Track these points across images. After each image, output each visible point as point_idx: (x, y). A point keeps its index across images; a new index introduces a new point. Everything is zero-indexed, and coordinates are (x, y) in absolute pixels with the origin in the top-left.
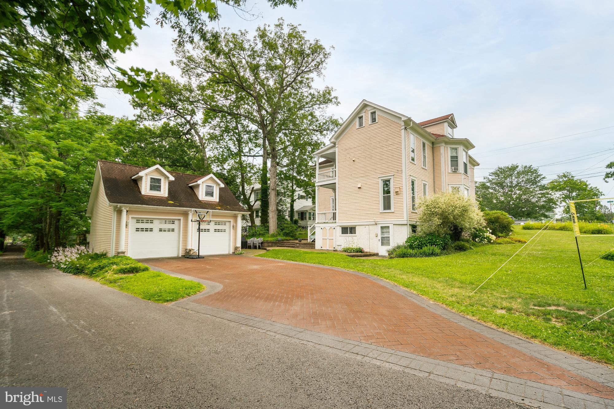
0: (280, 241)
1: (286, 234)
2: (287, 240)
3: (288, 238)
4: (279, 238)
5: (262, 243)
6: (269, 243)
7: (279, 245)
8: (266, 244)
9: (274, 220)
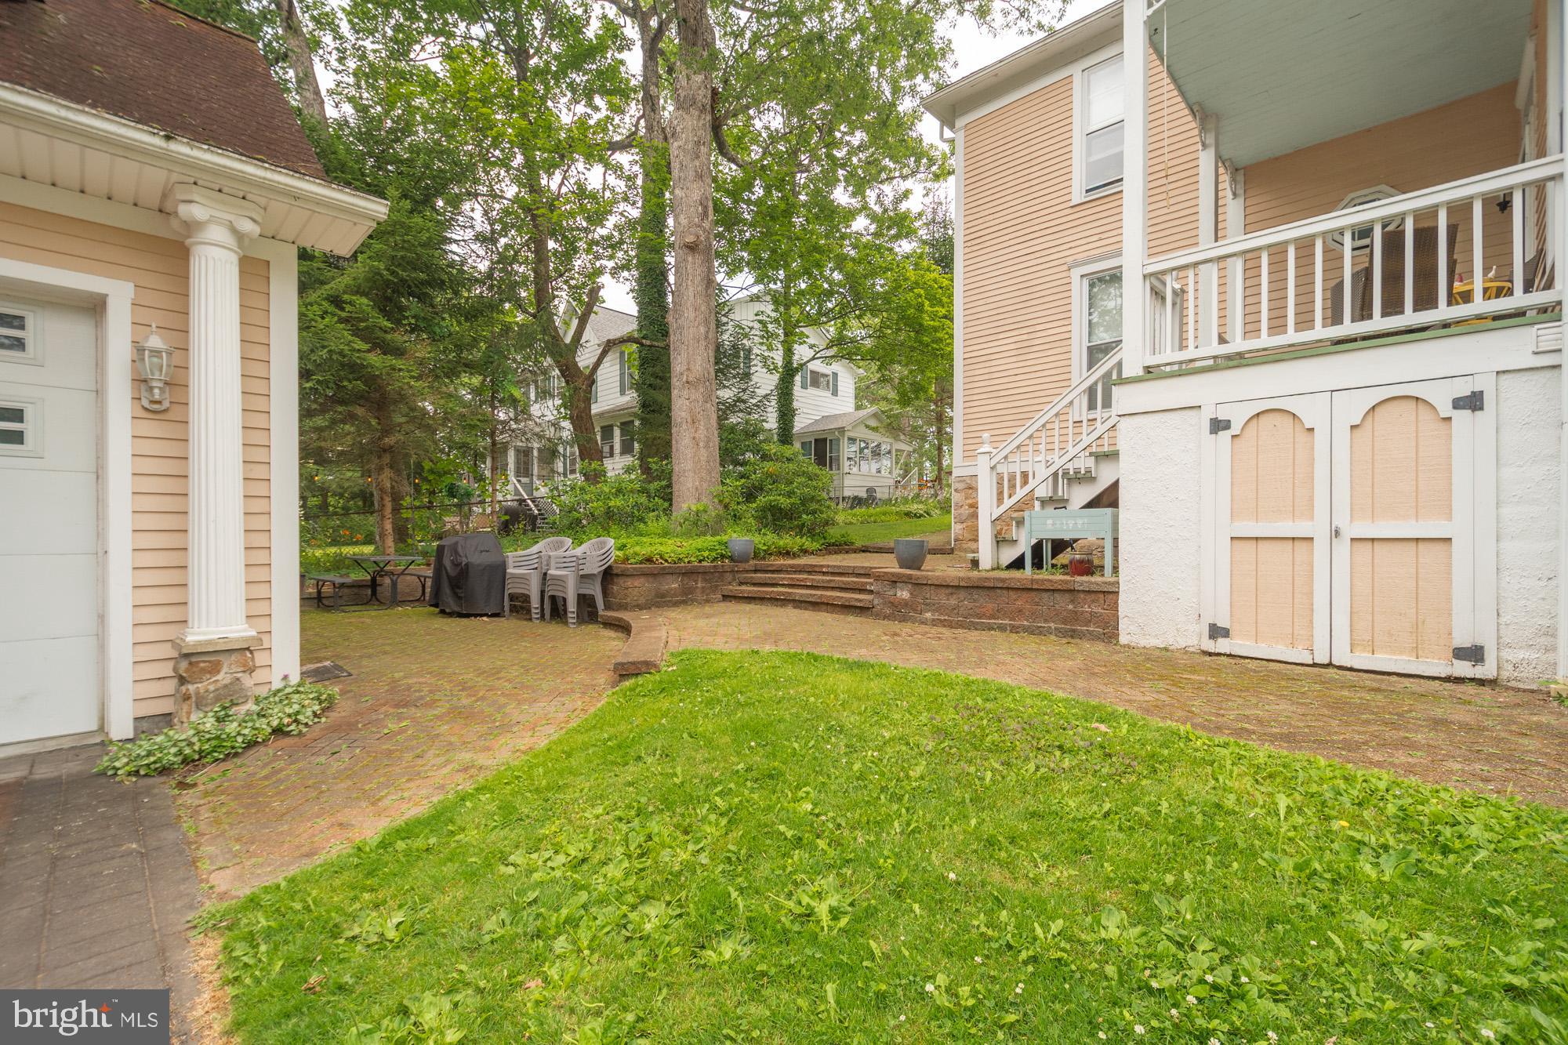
0: (743, 559)
1: (776, 518)
2: (787, 554)
3: (788, 541)
4: (739, 538)
5: (608, 575)
6: (663, 573)
7: (735, 588)
8: (637, 588)
9: (702, 433)
